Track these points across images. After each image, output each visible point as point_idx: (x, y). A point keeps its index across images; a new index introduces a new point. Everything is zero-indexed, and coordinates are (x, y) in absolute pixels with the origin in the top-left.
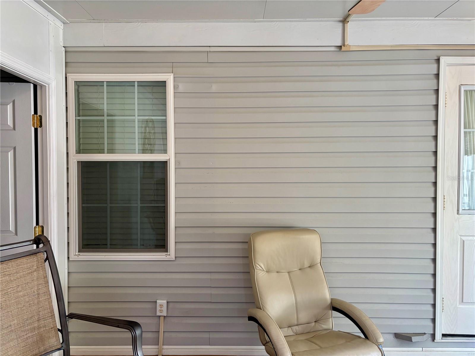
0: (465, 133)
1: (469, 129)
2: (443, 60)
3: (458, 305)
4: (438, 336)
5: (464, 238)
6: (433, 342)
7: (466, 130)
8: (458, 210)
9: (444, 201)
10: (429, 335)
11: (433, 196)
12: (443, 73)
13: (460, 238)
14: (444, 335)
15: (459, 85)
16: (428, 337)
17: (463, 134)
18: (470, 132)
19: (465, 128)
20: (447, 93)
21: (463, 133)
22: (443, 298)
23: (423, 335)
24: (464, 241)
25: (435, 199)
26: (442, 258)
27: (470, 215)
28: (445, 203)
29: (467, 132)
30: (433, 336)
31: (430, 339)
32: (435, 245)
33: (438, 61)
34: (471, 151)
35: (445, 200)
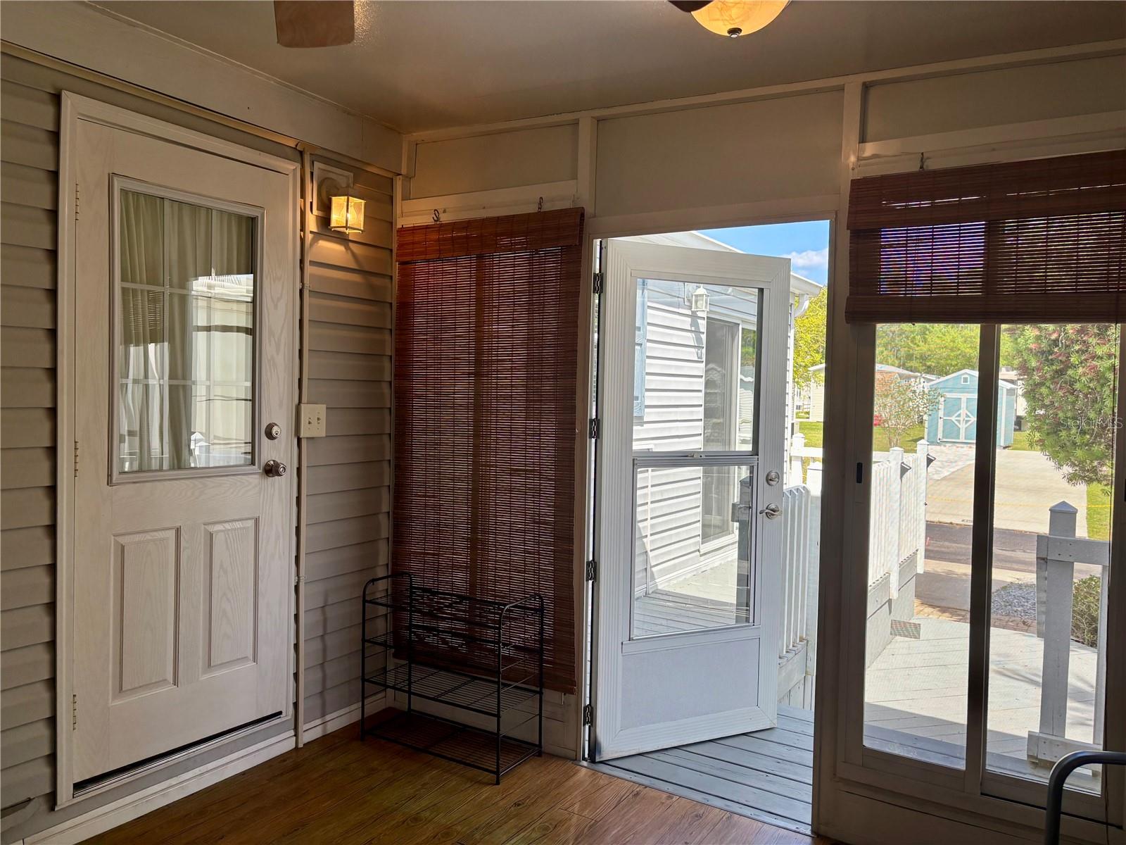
0: (124, 291)
1: (132, 282)
2: (68, 99)
3: (110, 700)
4: (65, 793)
5: (122, 540)
6: (53, 812)
7: (128, 285)
8: (110, 476)
9: (76, 456)
10: (41, 800)
11: (47, 443)
12: (68, 126)
13: (114, 539)
14: (78, 786)
15: (109, 174)
16: (40, 805)
17: (120, 296)
18: (134, 291)
19: (123, 279)
20: (78, 187)
21: (120, 292)
22: (74, 696)
23: (24, 807)
24: (123, 547)
25: (52, 451)
26: (71, 597)
27: (138, 485)
28: (78, 461)
29: (128, 289)
30: (52, 798)
31: (44, 807)
32: (52, 569)
33: (57, 99)
34: (137, 334)
35: (78, 452)
